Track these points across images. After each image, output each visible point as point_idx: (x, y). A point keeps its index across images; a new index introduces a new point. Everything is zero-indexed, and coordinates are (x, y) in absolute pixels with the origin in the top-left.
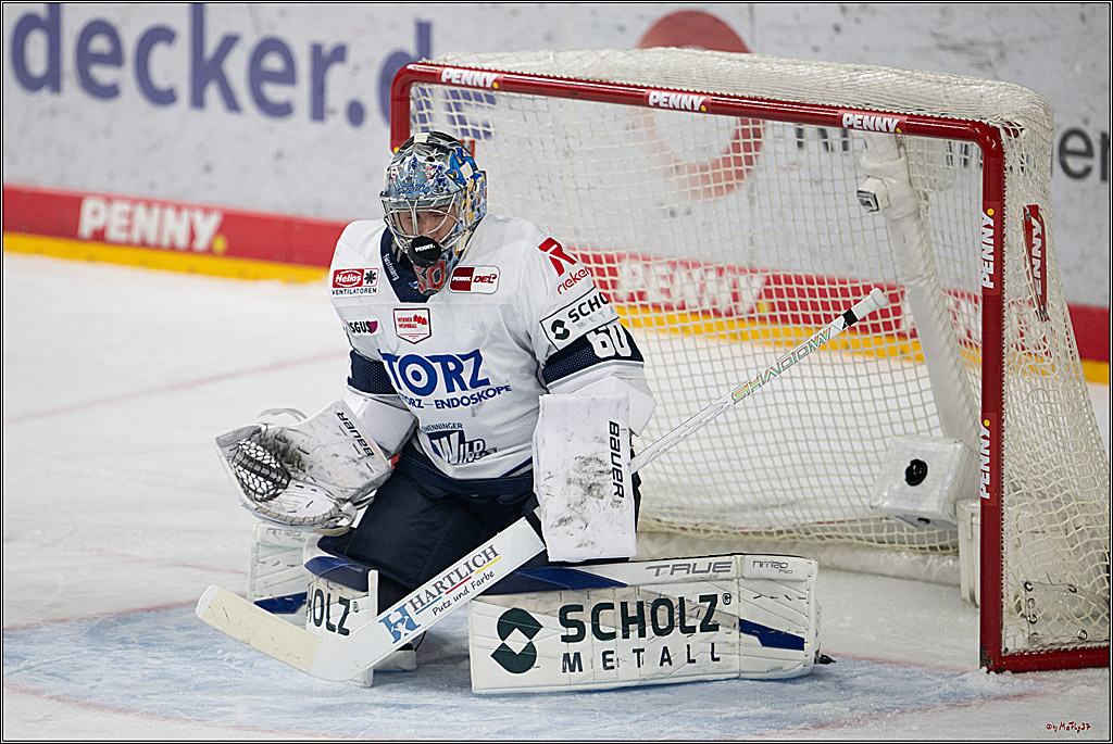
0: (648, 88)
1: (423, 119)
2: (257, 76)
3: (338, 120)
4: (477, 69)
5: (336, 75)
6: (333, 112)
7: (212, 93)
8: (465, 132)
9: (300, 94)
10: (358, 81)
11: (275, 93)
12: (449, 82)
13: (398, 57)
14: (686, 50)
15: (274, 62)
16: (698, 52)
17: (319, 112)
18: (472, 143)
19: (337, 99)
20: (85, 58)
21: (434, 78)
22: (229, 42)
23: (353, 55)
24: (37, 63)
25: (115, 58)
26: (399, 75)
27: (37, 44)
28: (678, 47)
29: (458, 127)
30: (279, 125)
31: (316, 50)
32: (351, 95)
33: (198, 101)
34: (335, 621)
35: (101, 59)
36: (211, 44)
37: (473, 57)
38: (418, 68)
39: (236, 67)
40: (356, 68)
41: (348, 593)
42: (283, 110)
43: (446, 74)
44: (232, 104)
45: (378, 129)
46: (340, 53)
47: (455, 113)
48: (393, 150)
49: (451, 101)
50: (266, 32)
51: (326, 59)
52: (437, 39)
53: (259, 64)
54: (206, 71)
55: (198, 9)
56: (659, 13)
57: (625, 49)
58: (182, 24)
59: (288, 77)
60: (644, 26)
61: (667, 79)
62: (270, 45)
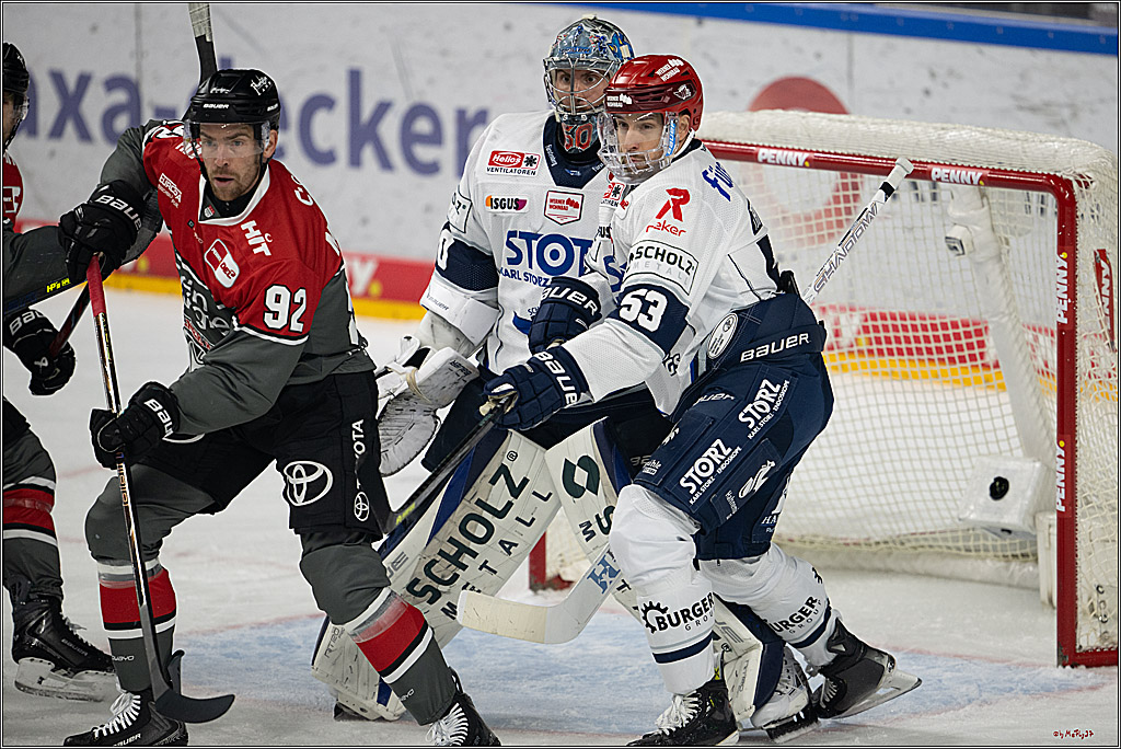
0: (757, 146)
2: (408, 138)
7: (368, 153)
9: (446, 154)
11: (424, 153)
14: (791, 112)
15: (423, 126)
16: (803, 114)
22: (383, 108)
28: (783, 109)
30: (428, 182)
31: (461, 114)
33: (355, 161)
36: (367, 111)
39: (390, 130)
42: (431, 169)
44: (386, 164)
46: (482, 117)
50: (416, 99)
51: (470, 122)
53: (410, 127)
54: (363, 134)
55: (355, 78)
56: (767, 79)
57: (737, 112)
58: (341, 92)
59: (436, 138)
60: (754, 91)
61: (774, 137)
62: (419, 110)
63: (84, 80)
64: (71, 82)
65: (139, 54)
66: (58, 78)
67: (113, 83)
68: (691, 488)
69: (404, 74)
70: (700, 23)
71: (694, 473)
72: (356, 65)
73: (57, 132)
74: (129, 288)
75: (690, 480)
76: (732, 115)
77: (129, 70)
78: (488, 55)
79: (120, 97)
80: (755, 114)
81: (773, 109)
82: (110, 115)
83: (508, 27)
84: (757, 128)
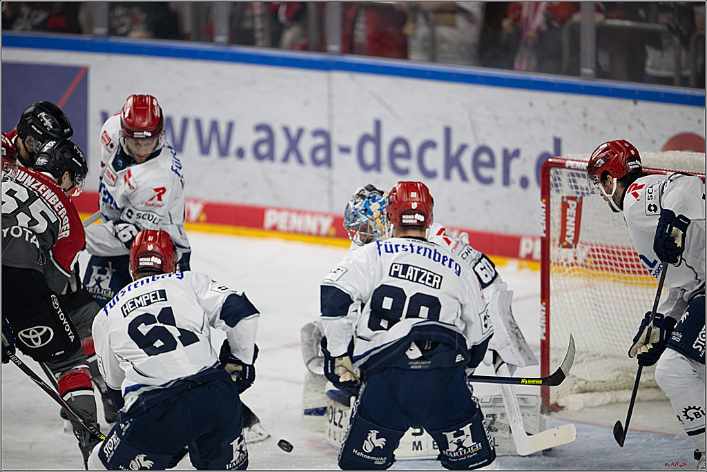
0: (666, 170)
1: (556, 185)
2: (477, 164)
3: (515, 186)
4: (583, 161)
5: (515, 164)
6: (514, 183)
7: (455, 173)
8: (578, 193)
9: (497, 173)
10: (525, 167)
11: (485, 172)
12: (569, 168)
13: (545, 155)
14: (684, 152)
15: (484, 158)
16: (690, 153)
17: (506, 181)
18: (581, 198)
19: (515, 175)
20: (393, 156)
21: (562, 166)
22: (463, 148)
23: (523, 154)
24: (370, 157)
25: (407, 156)
26: (545, 164)
27: (369, 149)
28: (680, 150)
29: (574, 190)
30: (487, 188)
31: (505, 152)
32: (522, 173)
33: (448, 176)
34: (337, 422)
35: (400, 156)
36: (454, 149)
37: (580, 155)
38: (554, 160)
39: (466, 160)
40: (525, 160)
41: (342, 407)
42: (488, 181)
43: (568, 163)
44: (464, 178)
45: (535, 190)
46: (517, 153)
47: (573, 184)
48: (542, 200)
49: (571, 178)
50: (481, 143)
51: (509, 156)
52: (564, 146)
53: (477, 158)
54: (452, 162)
55: (448, 132)
56: (671, 134)
57: (655, 152)
58: (440, 139)
59: (491, 164)
60: (665, 141)
61: (674, 165)
62: (483, 149)
63: (301, 132)
64: (294, 132)
65: (331, 117)
66: (286, 130)
67: (317, 133)
68: (699, 348)
69: (474, 129)
70: (635, 103)
71: (699, 340)
72: (449, 124)
73: (286, 159)
74: (324, 244)
75: (698, 344)
76: (652, 154)
77: (324, 126)
78: (521, 119)
79: (320, 140)
80: (665, 153)
81: (674, 150)
82: (315, 150)
83: (531, 104)
84: (666, 161)
